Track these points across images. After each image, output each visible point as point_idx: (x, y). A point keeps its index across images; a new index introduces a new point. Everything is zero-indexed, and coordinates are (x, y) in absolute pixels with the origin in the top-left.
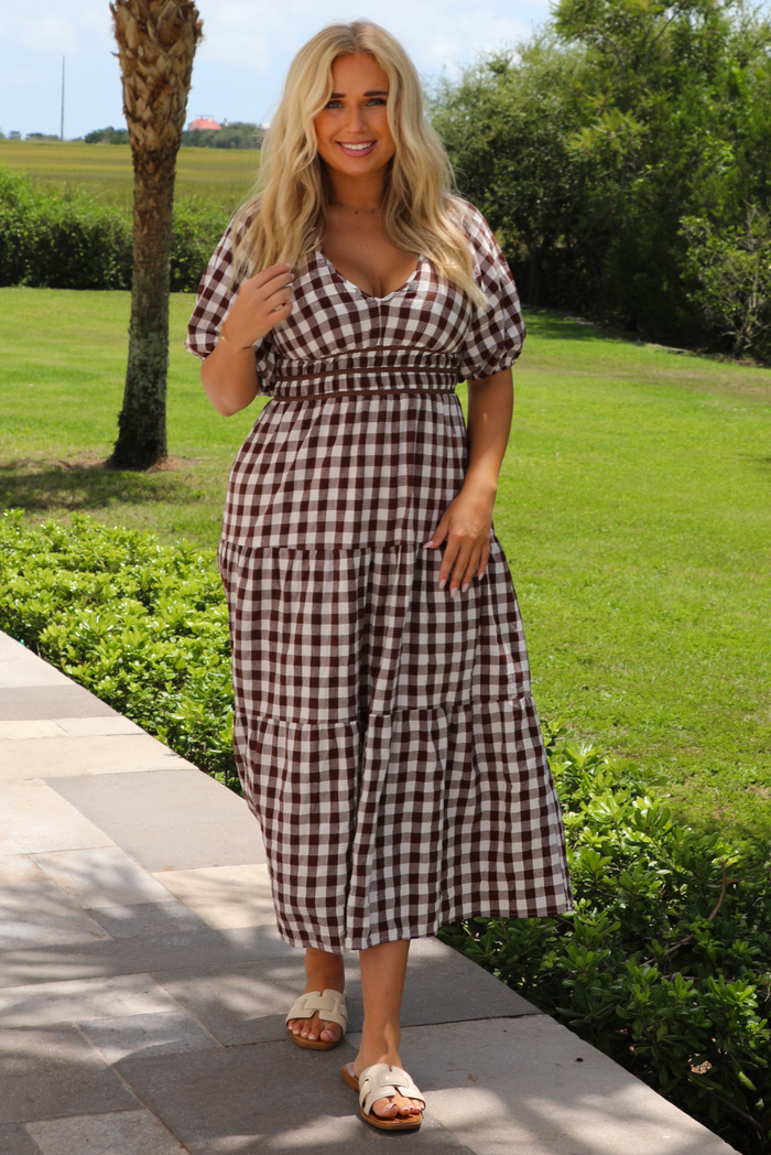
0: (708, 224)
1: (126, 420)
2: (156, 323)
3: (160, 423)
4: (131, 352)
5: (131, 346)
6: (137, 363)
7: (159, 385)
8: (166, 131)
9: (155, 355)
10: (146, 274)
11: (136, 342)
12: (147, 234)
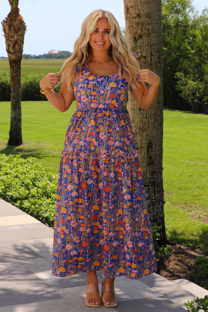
0: (183, 74)
1: (11, 133)
2: (17, 107)
3: (20, 133)
4: (11, 114)
5: (11, 113)
6: (13, 117)
7: (19, 123)
8: (18, 55)
9: (18, 115)
10: (14, 94)
11: (12, 112)
12: (14, 83)
